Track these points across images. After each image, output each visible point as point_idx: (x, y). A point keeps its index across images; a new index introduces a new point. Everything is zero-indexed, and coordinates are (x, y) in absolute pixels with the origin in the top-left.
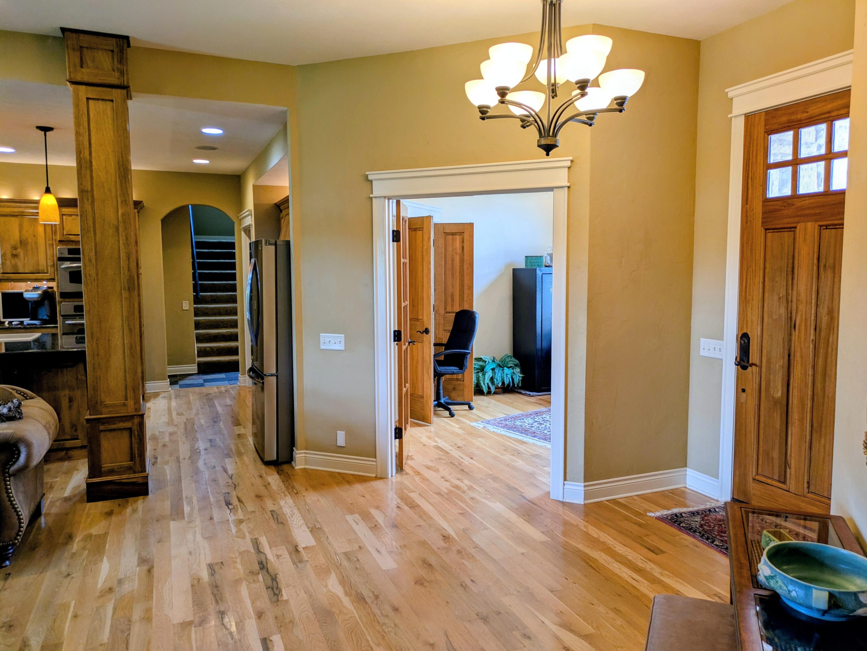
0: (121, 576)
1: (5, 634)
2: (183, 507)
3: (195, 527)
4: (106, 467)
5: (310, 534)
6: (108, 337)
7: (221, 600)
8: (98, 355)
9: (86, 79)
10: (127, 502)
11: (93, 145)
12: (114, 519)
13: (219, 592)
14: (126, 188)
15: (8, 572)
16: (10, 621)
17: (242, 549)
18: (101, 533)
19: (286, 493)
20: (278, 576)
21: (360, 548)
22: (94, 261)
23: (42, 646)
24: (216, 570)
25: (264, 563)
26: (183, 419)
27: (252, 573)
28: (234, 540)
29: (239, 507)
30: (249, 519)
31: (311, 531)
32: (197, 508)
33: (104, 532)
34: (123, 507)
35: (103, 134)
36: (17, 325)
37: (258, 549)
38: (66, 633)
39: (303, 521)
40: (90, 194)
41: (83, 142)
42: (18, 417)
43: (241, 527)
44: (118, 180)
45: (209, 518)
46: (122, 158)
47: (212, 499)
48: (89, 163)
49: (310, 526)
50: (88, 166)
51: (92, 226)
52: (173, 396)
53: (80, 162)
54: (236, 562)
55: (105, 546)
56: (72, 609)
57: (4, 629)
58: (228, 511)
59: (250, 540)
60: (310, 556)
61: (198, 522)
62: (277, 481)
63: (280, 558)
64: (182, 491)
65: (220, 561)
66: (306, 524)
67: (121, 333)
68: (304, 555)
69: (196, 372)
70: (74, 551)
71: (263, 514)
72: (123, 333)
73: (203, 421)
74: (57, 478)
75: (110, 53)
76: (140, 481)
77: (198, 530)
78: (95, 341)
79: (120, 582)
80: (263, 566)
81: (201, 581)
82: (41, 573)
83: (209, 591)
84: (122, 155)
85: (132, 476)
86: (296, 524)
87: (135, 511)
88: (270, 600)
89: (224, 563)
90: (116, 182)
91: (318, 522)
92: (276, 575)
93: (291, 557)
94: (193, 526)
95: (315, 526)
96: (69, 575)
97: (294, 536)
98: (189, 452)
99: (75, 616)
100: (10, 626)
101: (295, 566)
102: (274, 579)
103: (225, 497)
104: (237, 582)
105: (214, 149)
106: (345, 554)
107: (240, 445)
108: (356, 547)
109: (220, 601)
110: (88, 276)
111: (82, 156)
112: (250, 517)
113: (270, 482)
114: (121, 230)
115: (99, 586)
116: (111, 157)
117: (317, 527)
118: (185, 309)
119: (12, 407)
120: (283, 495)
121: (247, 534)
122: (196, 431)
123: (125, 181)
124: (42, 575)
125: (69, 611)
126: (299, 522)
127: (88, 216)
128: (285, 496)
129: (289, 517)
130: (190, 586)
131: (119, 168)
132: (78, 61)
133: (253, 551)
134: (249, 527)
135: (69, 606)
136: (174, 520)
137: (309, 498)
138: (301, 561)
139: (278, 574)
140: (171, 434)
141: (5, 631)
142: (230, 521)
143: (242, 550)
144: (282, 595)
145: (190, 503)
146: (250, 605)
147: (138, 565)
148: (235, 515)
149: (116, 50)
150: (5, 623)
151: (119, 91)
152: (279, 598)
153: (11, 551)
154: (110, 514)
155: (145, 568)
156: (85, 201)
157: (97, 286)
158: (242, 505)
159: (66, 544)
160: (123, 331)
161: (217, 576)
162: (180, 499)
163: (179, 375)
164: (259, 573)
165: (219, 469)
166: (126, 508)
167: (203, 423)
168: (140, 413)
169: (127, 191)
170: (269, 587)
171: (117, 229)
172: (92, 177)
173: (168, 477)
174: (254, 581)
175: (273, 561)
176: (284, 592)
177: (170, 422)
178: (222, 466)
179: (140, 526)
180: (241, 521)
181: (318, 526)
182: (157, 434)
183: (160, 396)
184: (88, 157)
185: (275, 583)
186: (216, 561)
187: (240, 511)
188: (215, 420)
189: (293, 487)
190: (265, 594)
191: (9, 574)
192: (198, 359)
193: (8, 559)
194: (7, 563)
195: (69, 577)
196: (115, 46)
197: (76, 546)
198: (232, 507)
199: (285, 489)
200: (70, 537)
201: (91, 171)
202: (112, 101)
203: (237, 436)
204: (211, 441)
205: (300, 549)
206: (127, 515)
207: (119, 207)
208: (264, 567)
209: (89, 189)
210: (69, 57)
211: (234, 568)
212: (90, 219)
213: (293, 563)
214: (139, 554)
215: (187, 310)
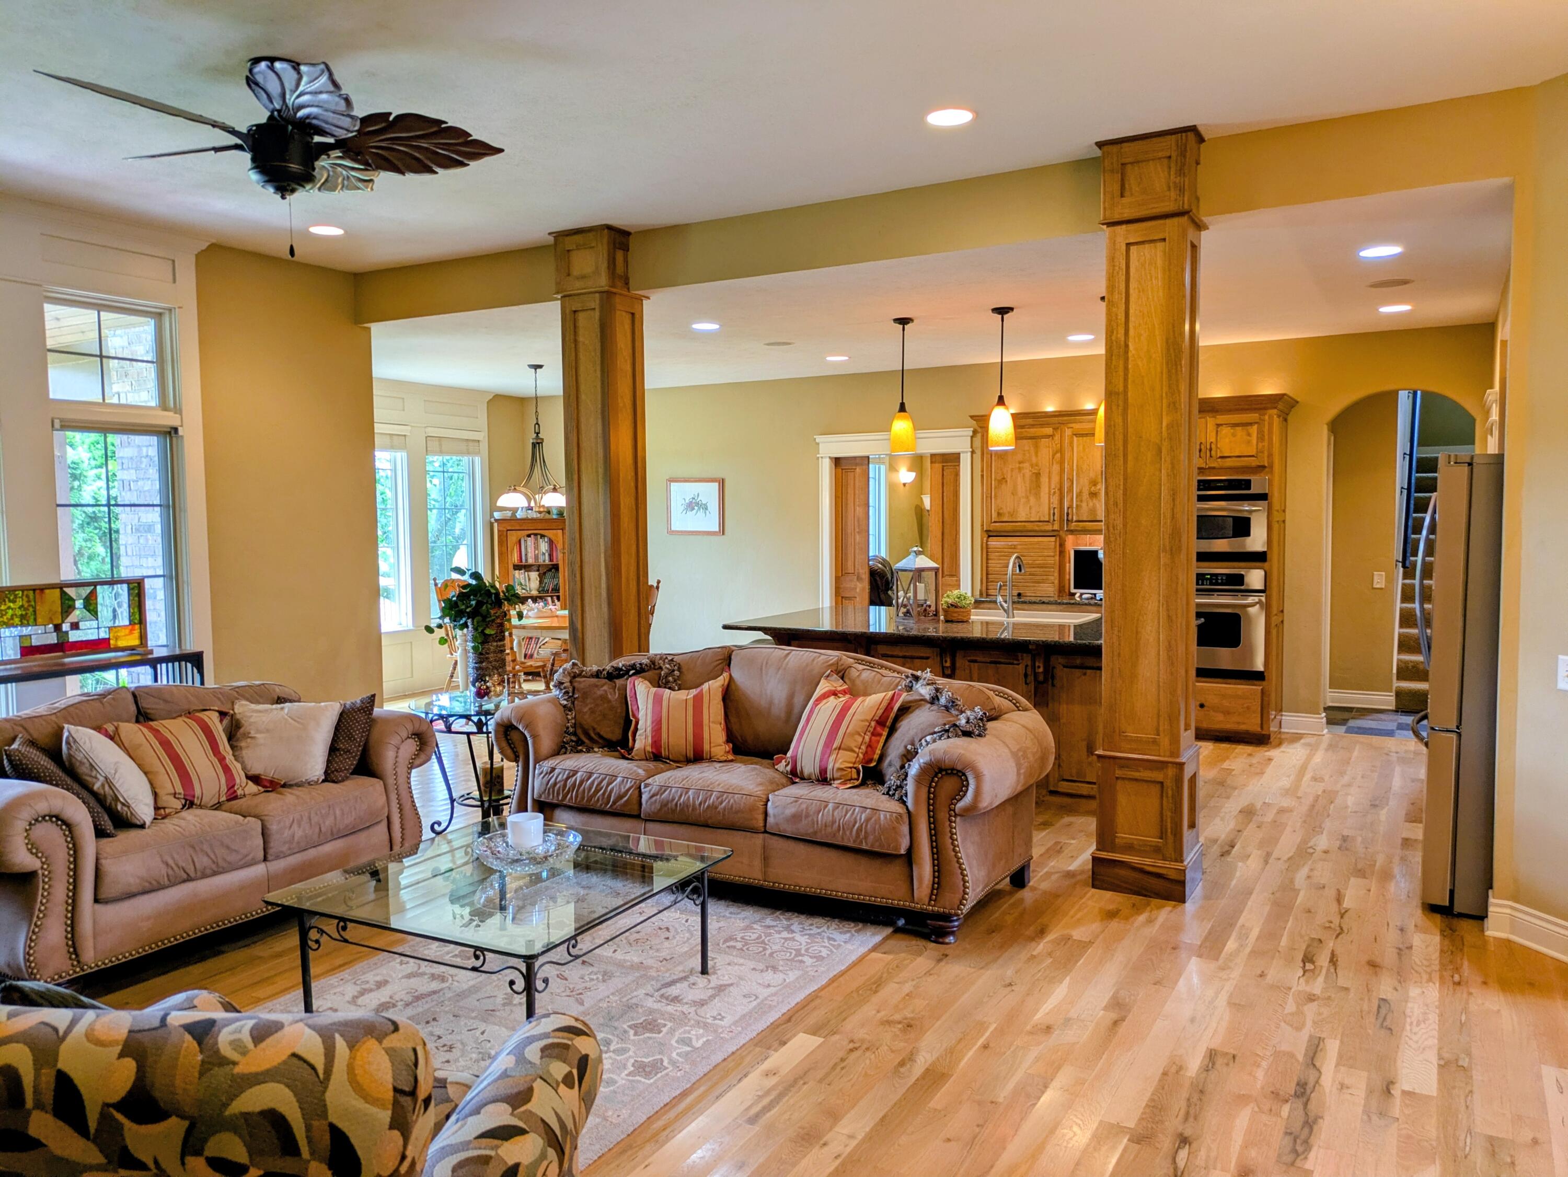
0: (1073, 1014)
1: (898, 1033)
2: (1229, 938)
3: (1228, 980)
4: (1123, 838)
5: (1435, 1070)
6: (1137, 628)
7: (1196, 1118)
8: (1119, 655)
9: (1127, 215)
10: (1148, 904)
11: (1132, 318)
12: (1114, 924)
13: (1198, 1103)
14: (1177, 381)
15: (947, 952)
16: (912, 1019)
17: (1284, 1047)
18: (1084, 939)
19: (1436, 976)
20: (1320, 1121)
21: (1535, 1142)
22: (1121, 505)
23: (927, 1069)
24: (1218, 1066)
25: (1310, 1085)
26: (1319, 788)
27: (1275, 1094)
28: (1278, 1026)
29: (1324, 971)
30: (1329, 998)
31: (1441, 1067)
32: (1248, 950)
33: (1088, 940)
34: (1137, 910)
35: (1148, 298)
36: (1088, 599)
37: (1312, 1059)
38: (962, 1064)
39: (1436, 1041)
40: (1121, 397)
41: (1117, 315)
42: (977, 733)
43: (1306, 1008)
44: (1165, 371)
45: (1259, 972)
46: (1174, 331)
47: (1284, 942)
48: (1123, 347)
49: (1446, 1056)
50: (1122, 350)
51: (1121, 448)
52: (1324, 745)
53: (1111, 347)
54: (1259, 1066)
55: (1077, 961)
56: (987, 1034)
57: (900, 1026)
58: (1301, 972)
59: (1306, 1038)
60: (1407, 1112)
61: (1236, 974)
62: (1431, 949)
63: (1345, 1091)
64: (1242, 912)
65: (1232, 1051)
66: (1440, 1049)
67: (1156, 622)
68: (1397, 1107)
69: (1393, 707)
70: (1035, 953)
71: (1362, 999)
72: (1159, 623)
73: (1350, 800)
74: (1074, 839)
75: (1166, 161)
76: (1173, 875)
77: (1229, 987)
78: (1116, 632)
79: (1068, 1021)
80: (1303, 1092)
81: (1181, 1073)
82: (982, 968)
83: (1185, 1094)
84: (1174, 327)
85: (1160, 863)
86: (1417, 1042)
87: (1150, 921)
88: (1279, 1156)
89: (1237, 1058)
90: (1162, 373)
91: (1469, 1055)
92: (1318, 1118)
93: (1367, 1098)
94: (1225, 977)
95: (1457, 1060)
96: (1010, 985)
97: (1399, 1063)
98: (1294, 850)
99: (985, 1047)
100: (909, 1026)
101: (1365, 1117)
102: (1310, 1124)
103: (1308, 946)
104: (1242, 1099)
105: (1405, 282)
106: (1491, 1140)
107: (1396, 860)
108: (1526, 1135)
109: (1191, 1119)
110: (1111, 529)
111: (1114, 338)
112: (1333, 996)
113: (1415, 944)
114: (1164, 451)
115: (1038, 1016)
116: (1157, 332)
117: (1460, 1063)
118: (1378, 586)
119: (972, 717)
120: (1425, 977)
121: (1309, 1023)
122: (1328, 816)
123: (1176, 369)
124: (982, 971)
125: (982, 1035)
126: (1426, 1039)
127: (1117, 433)
128: (1430, 980)
129: (1411, 1024)
130: (1161, 1071)
131: (1168, 350)
132: (1117, 187)
133: (1300, 1058)
134: (1320, 1014)
135: (988, 1028)
136: (1200, 956)
137: (1480, 1002)
138: (1381, 1114)
139: (1322, 1118)
140: (1282, 811)
141: (900, 1029)
142: (1293, 990)
143: (1283, 1049)
144: (1306, 1158)
145: (1243, 936)
146: (1237, 1148)
147: (1106, 1008)
148: (1307, 982)
149: (1174, 155)
150: (906, 1019)
151: (1175, 221)
152: (1298, 1161)
153: (956, 924)
154: (1111, 915)
155: (1113, 1016)
156: (1114, 408)
157: (1124, 543)
158: (1332, 970)
159: (1032, 939)
160: (1159, 619)
161: (1213, 1075)
162: (1232, 925)
163: (1358, 708)
164: (1287, 1101)
165: (1331, 893)
166: (1141, 913)
167: (1349, 803)
168: (1178, 760)
169: (1178, 386)
170: (1291, 1134)
171: (1160, 451)
172: (1126, 369)
173: (1234, 882)
174: (1271, 1110)
175: (1327, 1090)
176: (1312, 1155)
177: (1292, 792)
178: (1338, 890)
179: (1142, 949)
180: (1311, 998)
181: (1465, 1062)
182: (1258, 805)
183: (1302, 741)
184: (1123, 339)
185: (1306, 1130)
186: (1226, 1050)
187: (1321, 979)
188: (1377, 803)
189: (1457, 970)
190: (1278, 1140)
191: (947, 956)
192: (1396, 684)
193: (953, 933)
194: (951, 939)
195: (1009, 989)
196: (1174, 147)
197: (1041, 947)
198: (1312, 967)
199: (1437, 968)
200: (1042, 932)
201: (1126, 360)
202: (1164, 240)
203: (1400, 841)
204: (1345, 839)
205: (1396, 1092)
206: (1136, 925)
207: (1164, 413)
208: (1303, 1094)
209: (1121, 389)
210: (1105, 185)
211: (1250, 1074)
212: (1120, 437)
213: (1364, 1111)
214: (1117, 992)
215: (1381, 589)
